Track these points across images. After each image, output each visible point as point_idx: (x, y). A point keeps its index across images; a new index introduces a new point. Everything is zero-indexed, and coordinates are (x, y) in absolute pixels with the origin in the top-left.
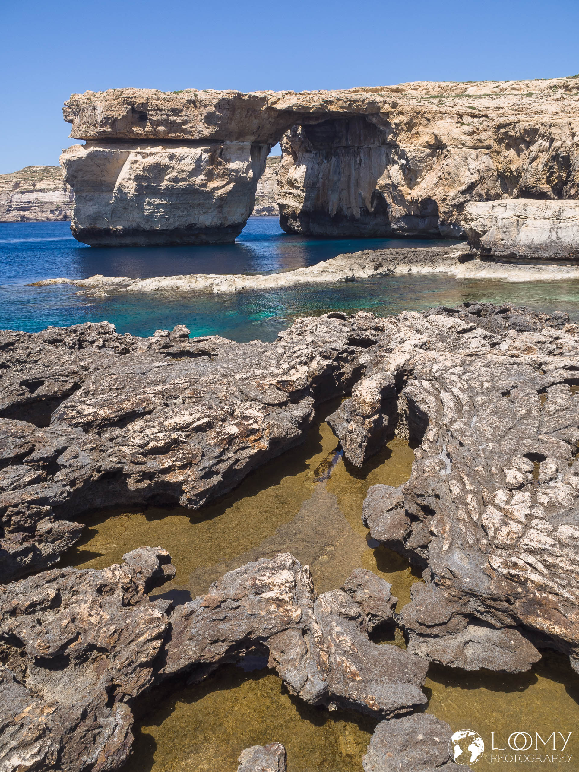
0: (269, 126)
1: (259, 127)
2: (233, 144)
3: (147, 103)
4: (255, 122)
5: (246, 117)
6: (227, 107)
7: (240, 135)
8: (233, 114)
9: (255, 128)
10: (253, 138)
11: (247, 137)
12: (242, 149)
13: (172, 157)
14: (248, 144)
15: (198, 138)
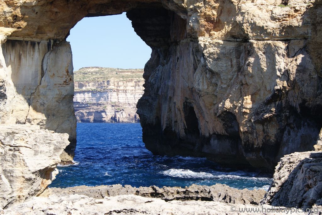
1: (15, 18)
9: (9, 16)
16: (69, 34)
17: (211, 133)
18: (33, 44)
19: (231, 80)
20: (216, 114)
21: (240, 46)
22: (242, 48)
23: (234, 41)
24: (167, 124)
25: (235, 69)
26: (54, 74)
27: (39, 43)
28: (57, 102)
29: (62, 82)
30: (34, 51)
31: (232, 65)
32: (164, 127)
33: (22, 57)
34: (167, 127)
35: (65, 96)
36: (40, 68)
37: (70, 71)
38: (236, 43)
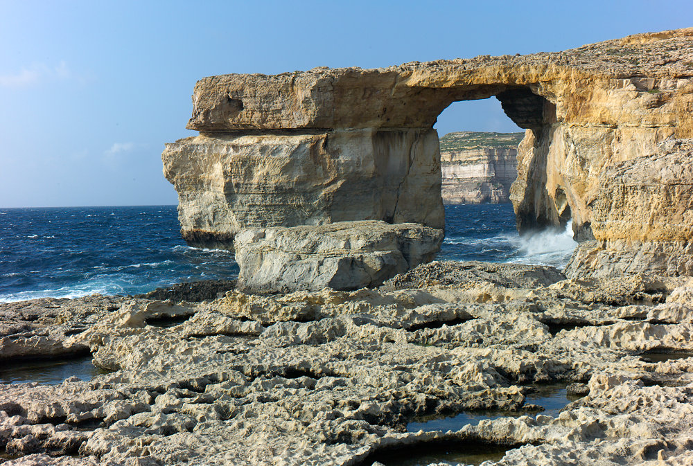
0: (402, 106)
1: (385, 110)
2: (345, 131)
3: (242, 90)
4: (378, 104)
5: (363, 98)
6: (331, 88)
7: (359, 119)
8: (342, 97)
9: (379, 110)
10: (378, 122)
11: (368, 122)
12: (360, 136)
13: (263, 149)
14: (369, 131)
15: (295, 127)
16: (436, 121)
17: (584, 222)
18: (401, 134)
19: (602, 166)
20: (587, 202)
21: (610, 132)
22: (613, 134)
23: (605, 127)
24: (540, 212)
25: (606, 155)
26: (421, 163)
27: (406, 133)
28: (425, 190)
29: (429, 171)
30: (402, 141)
31: (603, 152)
32: (538, 215)
33: (391, 147)
34: (540, 215)
35: (433, 185)
36: (407, 158)
37: (437, 159)
38: (606, 129)
